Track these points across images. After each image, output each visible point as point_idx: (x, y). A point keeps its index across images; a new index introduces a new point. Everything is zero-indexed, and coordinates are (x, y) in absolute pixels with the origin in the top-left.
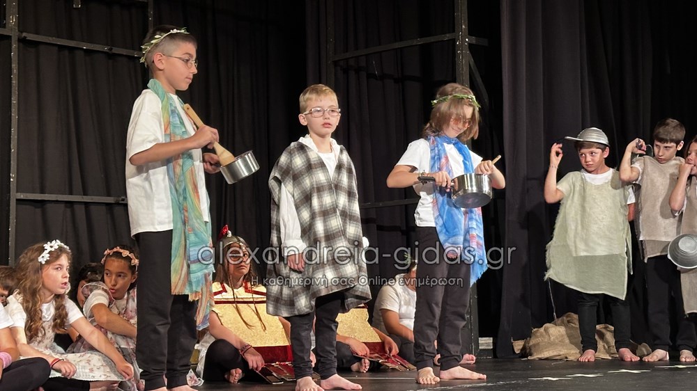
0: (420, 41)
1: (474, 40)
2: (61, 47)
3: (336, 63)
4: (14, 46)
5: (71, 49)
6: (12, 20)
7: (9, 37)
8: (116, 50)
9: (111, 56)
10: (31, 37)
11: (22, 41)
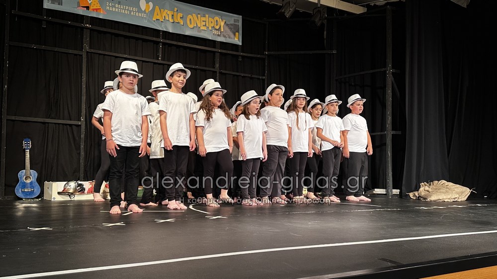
0: (371, 71)
1: (394, 71)
2: (234, 75)
3: (336, 80)
4: (218, 75)
5: (237, 76)
6: (217, 65)
7: (216, 72)
8: (253, 76)
9: (251, 78)
10: (223, 72)
11: (220, 73)
